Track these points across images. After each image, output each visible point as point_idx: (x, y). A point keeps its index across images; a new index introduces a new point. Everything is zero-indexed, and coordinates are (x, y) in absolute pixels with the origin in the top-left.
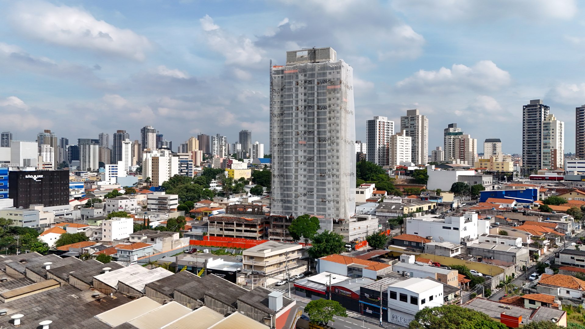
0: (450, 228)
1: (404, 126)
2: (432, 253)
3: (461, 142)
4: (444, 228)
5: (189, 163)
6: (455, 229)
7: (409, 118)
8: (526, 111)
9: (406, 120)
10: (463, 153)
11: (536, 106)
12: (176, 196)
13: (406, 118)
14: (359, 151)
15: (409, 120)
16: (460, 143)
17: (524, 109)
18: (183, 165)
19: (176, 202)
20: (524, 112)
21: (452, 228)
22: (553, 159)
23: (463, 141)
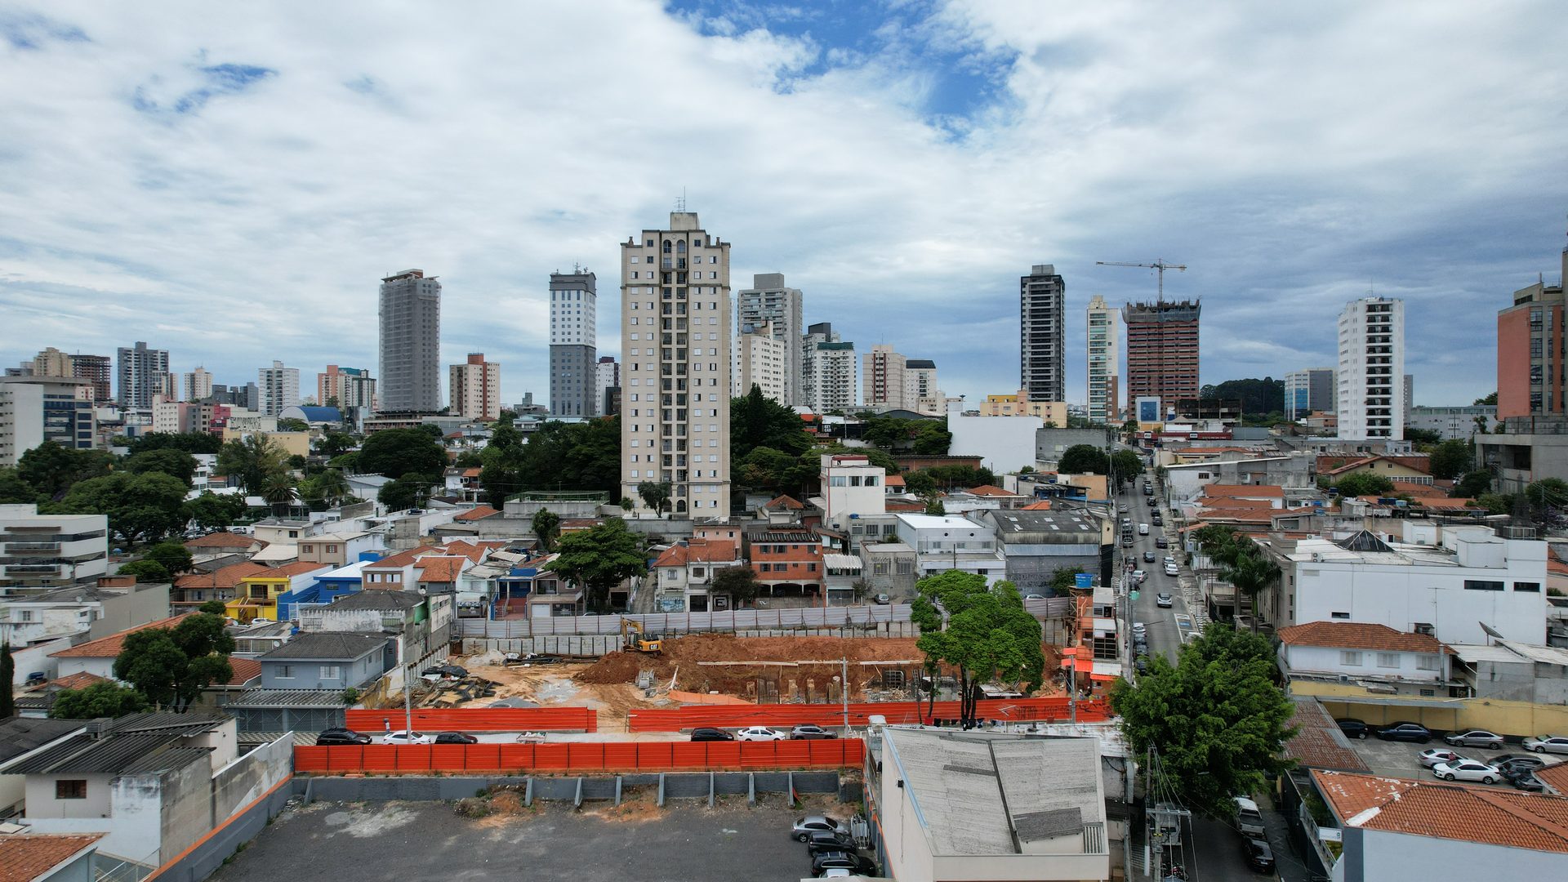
0: (1499, 586)
1: (749, 315)
2: (1515, 697)
3: (877, 362)
4: (1471, 585)
5: (80, 411)
6: (1518, 587)
7: (763, 294)
8: (1027, 289)
9: (754, 301)
10: (882, 389)
11: (1048, 277)
12: (100, 522)
13: (753, 294)
14: (612, 384)
15: (763, 300)
16: (875, 364)
17: (1023, 285)
18: (54, 420)
19: (101, 544)
20: (1023, 293)
21: (1509, 587)
22: (1110, 399)
23: (882, 359)
